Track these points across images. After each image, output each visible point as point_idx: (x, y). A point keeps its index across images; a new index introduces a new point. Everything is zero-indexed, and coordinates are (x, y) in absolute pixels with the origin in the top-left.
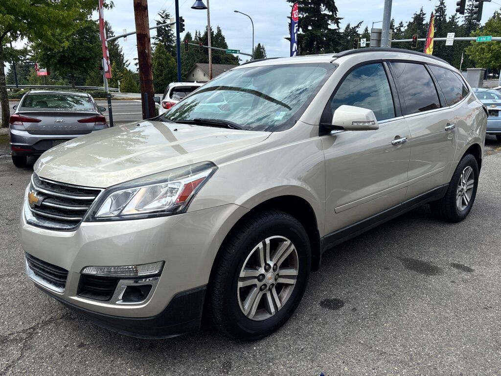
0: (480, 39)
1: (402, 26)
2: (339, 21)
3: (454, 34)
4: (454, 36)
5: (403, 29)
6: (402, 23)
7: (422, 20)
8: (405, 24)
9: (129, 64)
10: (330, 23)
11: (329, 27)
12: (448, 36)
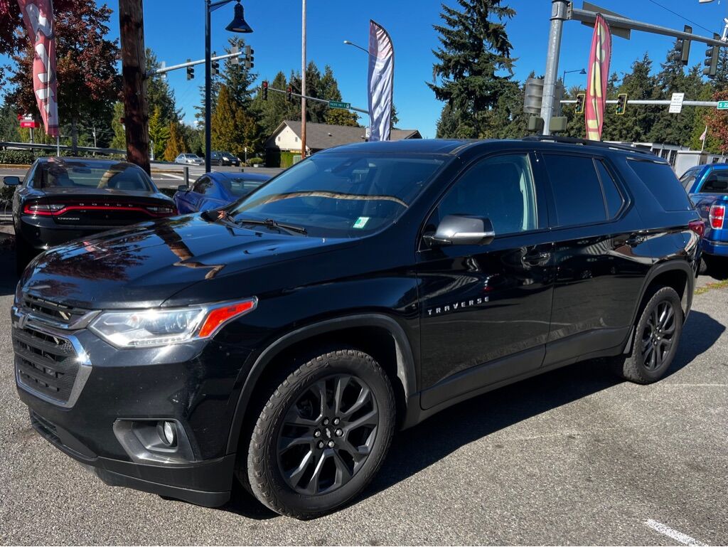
0: (723, 105)
1: (615, 80)
2: (513, 63)
3: (683, 94)
4: (682, 98)
5: (616, 84)
6: (615, 75)
7: (647, 71)
8: (620, 77)
9: (184, 115)
10: (497, 68)
11: (496, 74)
12: (673, 98)
